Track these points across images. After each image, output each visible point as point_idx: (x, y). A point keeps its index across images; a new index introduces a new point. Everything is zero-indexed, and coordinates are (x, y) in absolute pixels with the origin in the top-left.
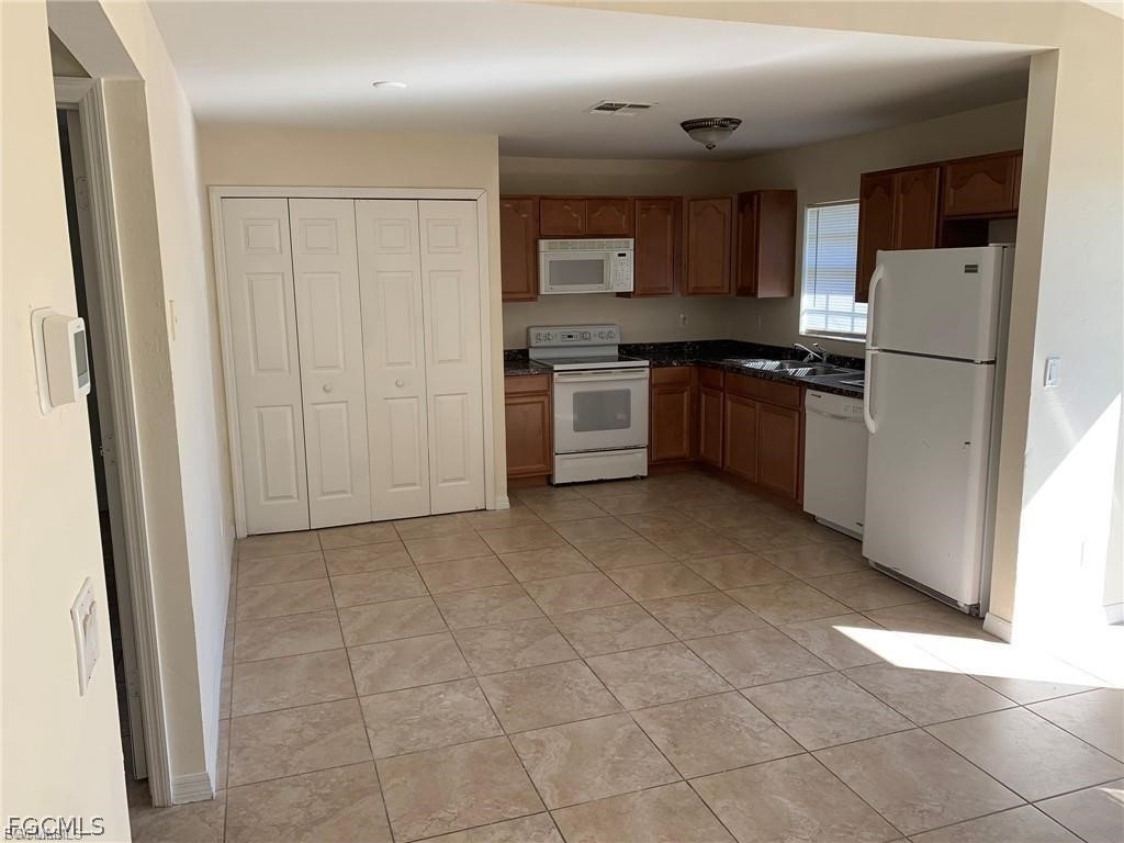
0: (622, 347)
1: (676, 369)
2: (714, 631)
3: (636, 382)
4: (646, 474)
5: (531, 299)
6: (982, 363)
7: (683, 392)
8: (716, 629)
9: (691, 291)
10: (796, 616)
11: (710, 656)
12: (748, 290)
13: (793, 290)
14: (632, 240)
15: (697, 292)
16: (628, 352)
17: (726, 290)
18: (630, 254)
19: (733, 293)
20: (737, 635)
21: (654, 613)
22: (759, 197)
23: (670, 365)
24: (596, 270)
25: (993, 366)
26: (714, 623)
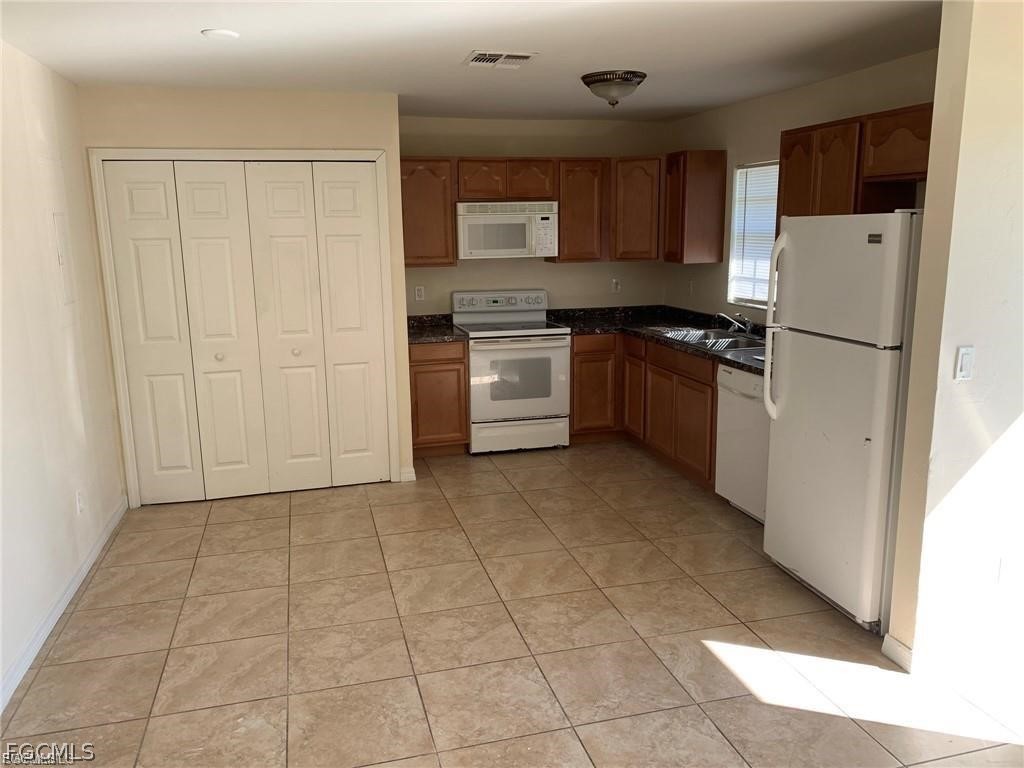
0: (549, 313)
1: (598, 338)
2: (573, 644)
3: (558, 351)
4: (567, 444)
5: (451, 264)
6: (885, 348)
7: (607, 361)
8: (576, 643)
9: (618, 256)
10: (671, 626)
11: (558, 677)
12: (674, 256)
13: (722, 257)
14: (556, 204)
15: (625, 257)
16: (556, 317)
17: (654, 255)
18: (554, 218)
19: (661, 259)
20: (598, 649)
21: (515, 617)
22: (685, 157)
23: (593, 332)
24: (517, 235)
25: (898, 351)
26: (577, 633)
